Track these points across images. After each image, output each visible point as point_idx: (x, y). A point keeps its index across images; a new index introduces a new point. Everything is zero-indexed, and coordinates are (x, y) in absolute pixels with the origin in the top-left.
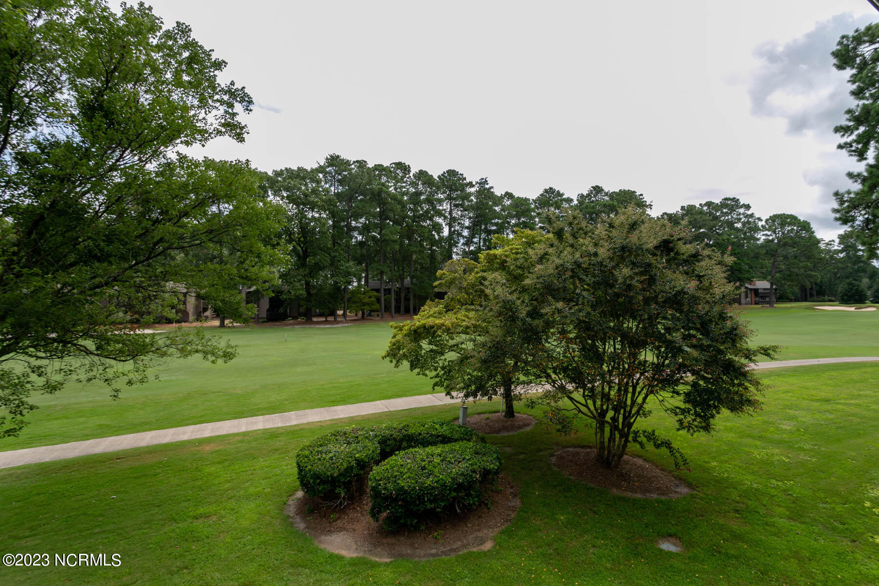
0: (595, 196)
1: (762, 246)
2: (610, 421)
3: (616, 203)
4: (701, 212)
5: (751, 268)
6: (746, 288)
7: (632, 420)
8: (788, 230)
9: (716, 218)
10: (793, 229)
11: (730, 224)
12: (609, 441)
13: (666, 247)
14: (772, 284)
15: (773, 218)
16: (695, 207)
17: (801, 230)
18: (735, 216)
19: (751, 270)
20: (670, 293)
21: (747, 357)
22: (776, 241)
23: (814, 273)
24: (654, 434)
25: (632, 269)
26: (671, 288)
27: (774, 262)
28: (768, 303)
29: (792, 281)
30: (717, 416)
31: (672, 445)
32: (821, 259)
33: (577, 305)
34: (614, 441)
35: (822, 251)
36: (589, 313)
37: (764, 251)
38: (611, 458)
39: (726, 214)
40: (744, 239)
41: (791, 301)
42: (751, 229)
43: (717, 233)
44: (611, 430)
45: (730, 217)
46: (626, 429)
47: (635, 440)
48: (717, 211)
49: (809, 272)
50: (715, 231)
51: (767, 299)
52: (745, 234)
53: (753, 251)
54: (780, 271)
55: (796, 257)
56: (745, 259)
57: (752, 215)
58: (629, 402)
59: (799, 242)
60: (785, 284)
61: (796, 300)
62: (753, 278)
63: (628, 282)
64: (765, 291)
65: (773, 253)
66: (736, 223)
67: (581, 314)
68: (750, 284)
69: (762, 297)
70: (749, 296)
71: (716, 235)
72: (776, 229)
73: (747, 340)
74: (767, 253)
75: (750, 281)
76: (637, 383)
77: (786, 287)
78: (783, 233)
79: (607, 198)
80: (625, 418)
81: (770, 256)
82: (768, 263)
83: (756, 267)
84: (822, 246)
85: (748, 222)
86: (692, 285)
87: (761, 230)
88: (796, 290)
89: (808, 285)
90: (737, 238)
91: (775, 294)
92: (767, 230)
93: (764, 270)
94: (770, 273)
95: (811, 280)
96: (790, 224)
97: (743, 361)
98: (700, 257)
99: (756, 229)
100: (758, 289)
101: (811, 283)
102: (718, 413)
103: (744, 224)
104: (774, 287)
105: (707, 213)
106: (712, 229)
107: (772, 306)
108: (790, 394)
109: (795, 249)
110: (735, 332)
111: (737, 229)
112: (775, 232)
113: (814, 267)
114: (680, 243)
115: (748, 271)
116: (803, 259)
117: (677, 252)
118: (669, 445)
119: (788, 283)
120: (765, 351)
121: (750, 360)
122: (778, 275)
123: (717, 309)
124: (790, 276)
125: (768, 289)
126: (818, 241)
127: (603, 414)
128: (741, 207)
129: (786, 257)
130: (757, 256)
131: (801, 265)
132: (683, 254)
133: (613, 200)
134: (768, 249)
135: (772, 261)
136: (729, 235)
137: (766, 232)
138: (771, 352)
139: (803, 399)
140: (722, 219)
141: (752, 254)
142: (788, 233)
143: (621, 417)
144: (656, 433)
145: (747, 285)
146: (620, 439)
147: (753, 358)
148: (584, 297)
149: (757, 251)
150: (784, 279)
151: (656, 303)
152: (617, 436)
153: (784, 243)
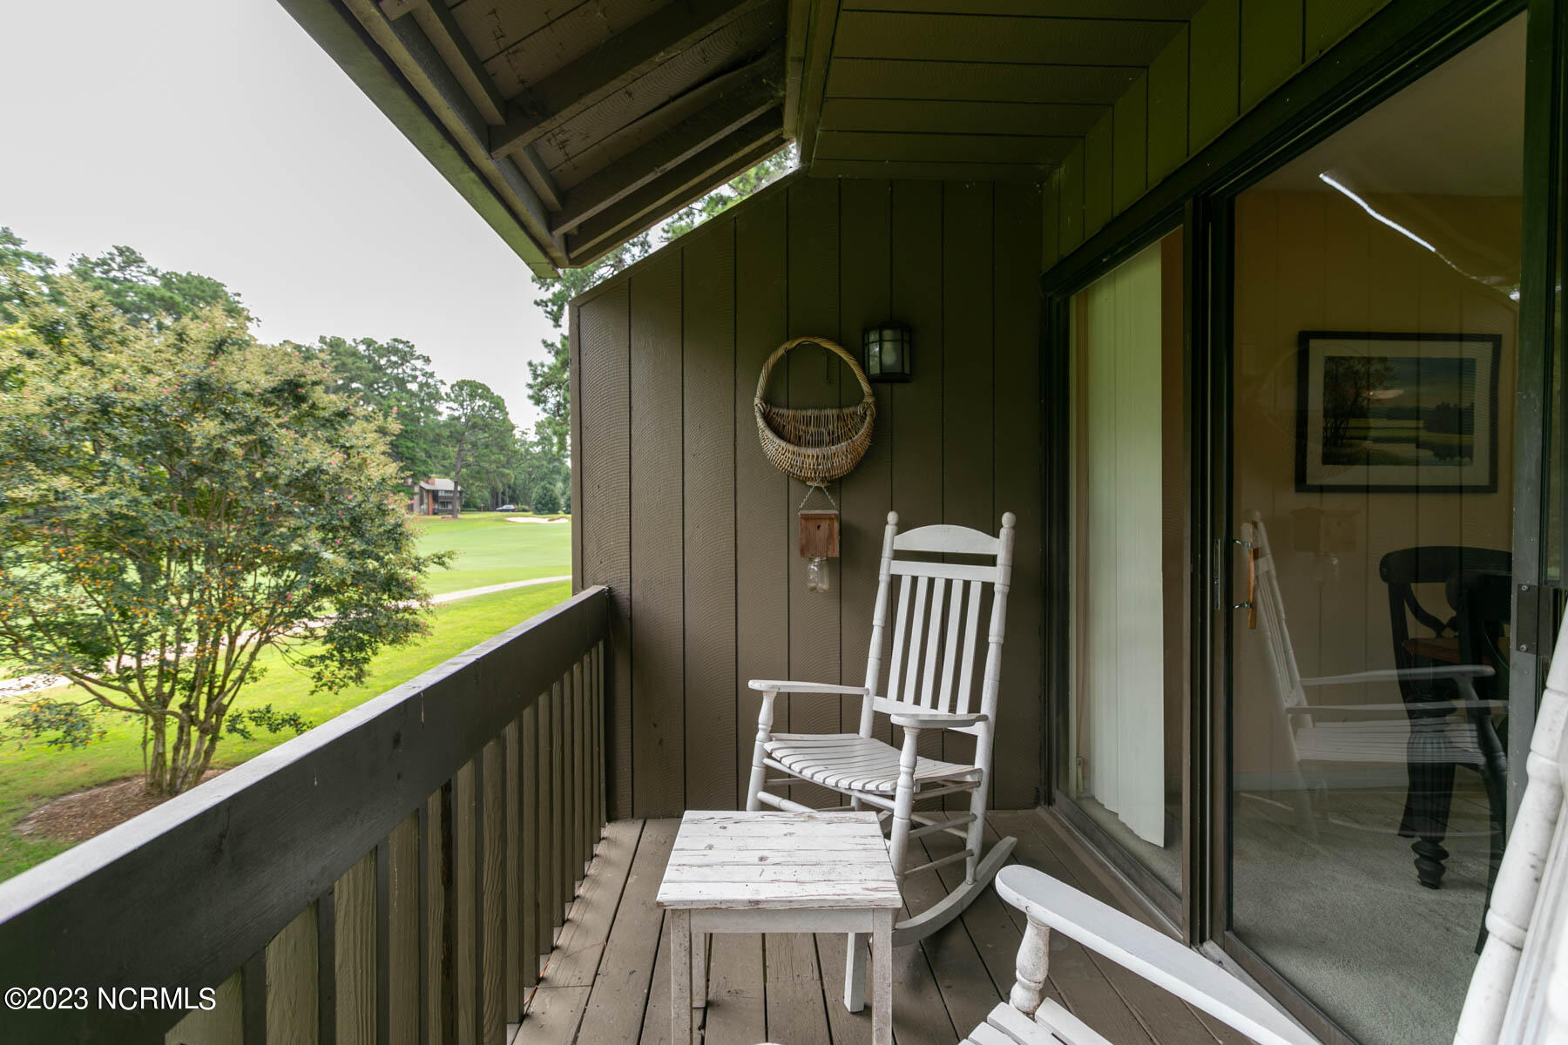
0: (121, 269)
1: (446, 425)
2: (180, 711)
3: (179, 299)
4: (354, 354)
5: (430, 457)
6: (421, 487)
7: (225, 701)
8: (479, 406)
9: (378, 368)
10: (484, 405)
11: (401, 383)
12: (176, 749)
13: (291, 392)
14: (456, 484)
15: (461, 385)
16: (344, 342)
17: (494, 408)
18: (408, 371)
19: (429, 460)
20: (298, 471)
21: (416, 568)
22: (463, 420)
23: (506, 471)
24: (269, 712)
25: (222, 424)
26: (299, 463)
27: (460, 451)
28: (451, 512)
29: (481, 480)
30: (374, 659)
31: (301, 720)
32: (515, 452)
33: (103, 484)
34: (188, 746)
35: (515, 442)
36: (135, 501)
37: (448, 433)
38: (179, 781)
39: (394, 365)
40: (421, 409)
41: (479, 510)
42: (430, 396)
43: (380, 393)
44: (181, 729)
45: (400, 371)
46: (214, 720)
47: (232, 729)
48: (381, 356)
49: (501, 470)
50: (376, 390)
51: (450, 507)
52: (422, 402)
53: (433, 430)
54: (468, 466)
55: (487, 446)
56: (421, 442)
57: (432, 375)
58: (221, 668)
59: (491, 425)
60: (473, 484)
61: (486, 509)
62: (432, 472)
63: (216, 445)
64: (447, 495)
65: (460, 437)
66: (409, 382)
67: (117, 501)
68: (427, 482)
69: (444, 504)
70: (426, 501)
71: (378, 398)
72: (463, 401)
73: (415, 540)
74: (451, 436)
75: (426, 476)
76: (238, 633)
77: (474, 488)
78: (472, 409)
79: (154, 281)
80: (210, 700)
81: (455, 441)
82: (452, 451)
83: (436, 457)
84: (517, 434)
85: (427, 385)
86: (334, 461)
87: (443, 399)
88: (486, 494)
89: (500, 488)
90: (411, 406)
91: (460, 498)
92: (451, 400)
93: (446, 463)
94: (454, 467)
95: (503, 480)
96: (481, 397)
97: (412, 574)
98: (352, 418)
99: (436, 397)
100: (438, 491)
101: (504, 485)
102: (375, 653)
103: (421, 386)
104: (459, 488)
105: (364, 357)
106: (371, 385)
107: (455, 517)
108: (470, 630)
109: (486, 435)
110: (399, 530)
111: (412, 394)
112: (462, 406)
113: (508, 462)
114: (319, 389)
115: (425, 462)
116: (495, 449)
117: (314, 404)
118: (294, 721)
119: (477, 484)
120: (439, 558)
121: (420, 571)
122: (464, 470)
123: (374, 498)
124: (478, 472)
125: (450, 492)
126: (513, 428)
127: (164, 700)
128: (418, 358)
129: (474, 445)
130: (437, 440)
131: (493, 458)
132: (324, 409)
133: (170, 289)
134: (453, 429)
135: (456, 449)
136: (399, 401)
137: (451, 404)
138: (446, 560)
139: (486, 633)
140: (389, 371)
141: (431, 436)
142: (478, 410)
143: (203, 699)
144: (273, 709)
145: (423, 484)
146: (201, 738)
147: (424, 569)
148: (121, 470)
149: (437, 431)
150: (472, 477)
151: (275, 487)
152: (195, 733)
153: (475, 424)
